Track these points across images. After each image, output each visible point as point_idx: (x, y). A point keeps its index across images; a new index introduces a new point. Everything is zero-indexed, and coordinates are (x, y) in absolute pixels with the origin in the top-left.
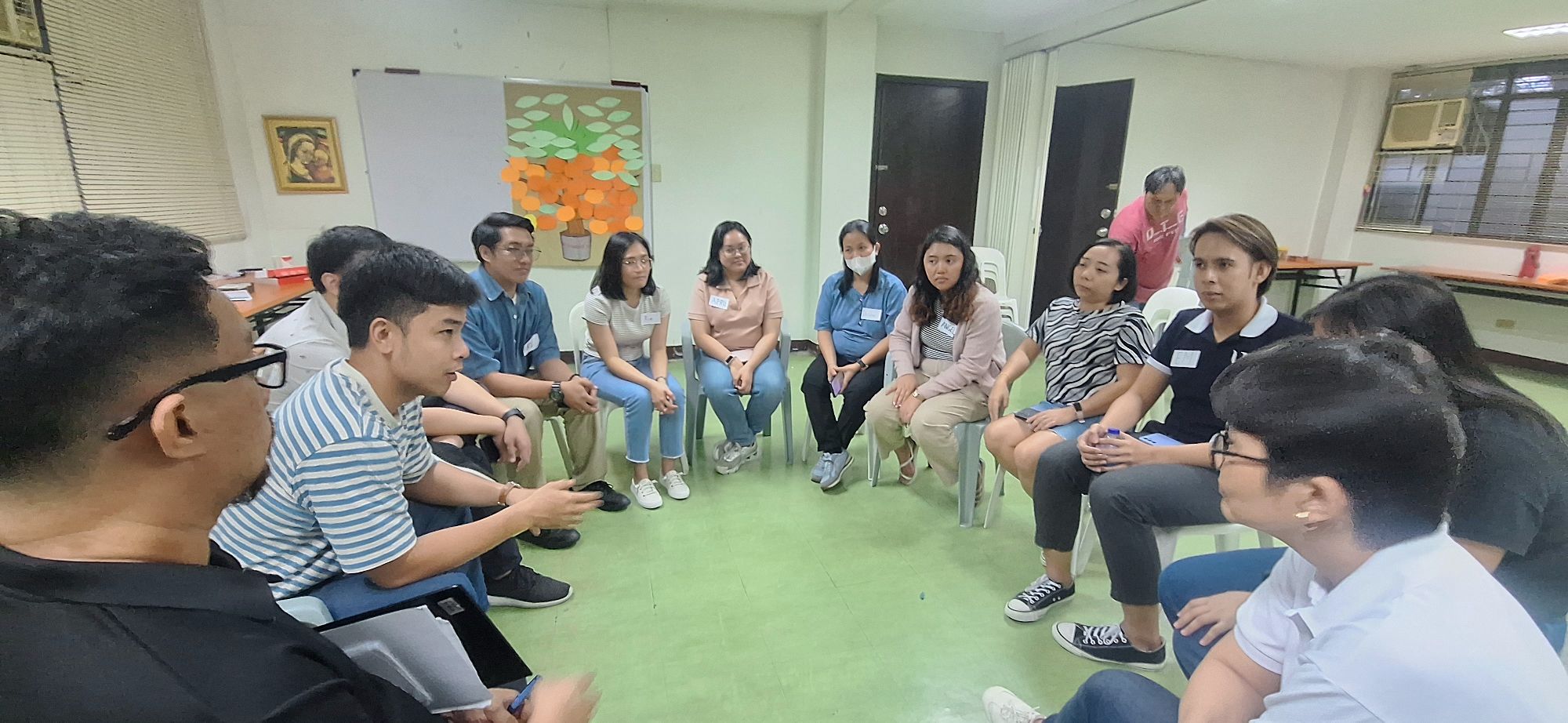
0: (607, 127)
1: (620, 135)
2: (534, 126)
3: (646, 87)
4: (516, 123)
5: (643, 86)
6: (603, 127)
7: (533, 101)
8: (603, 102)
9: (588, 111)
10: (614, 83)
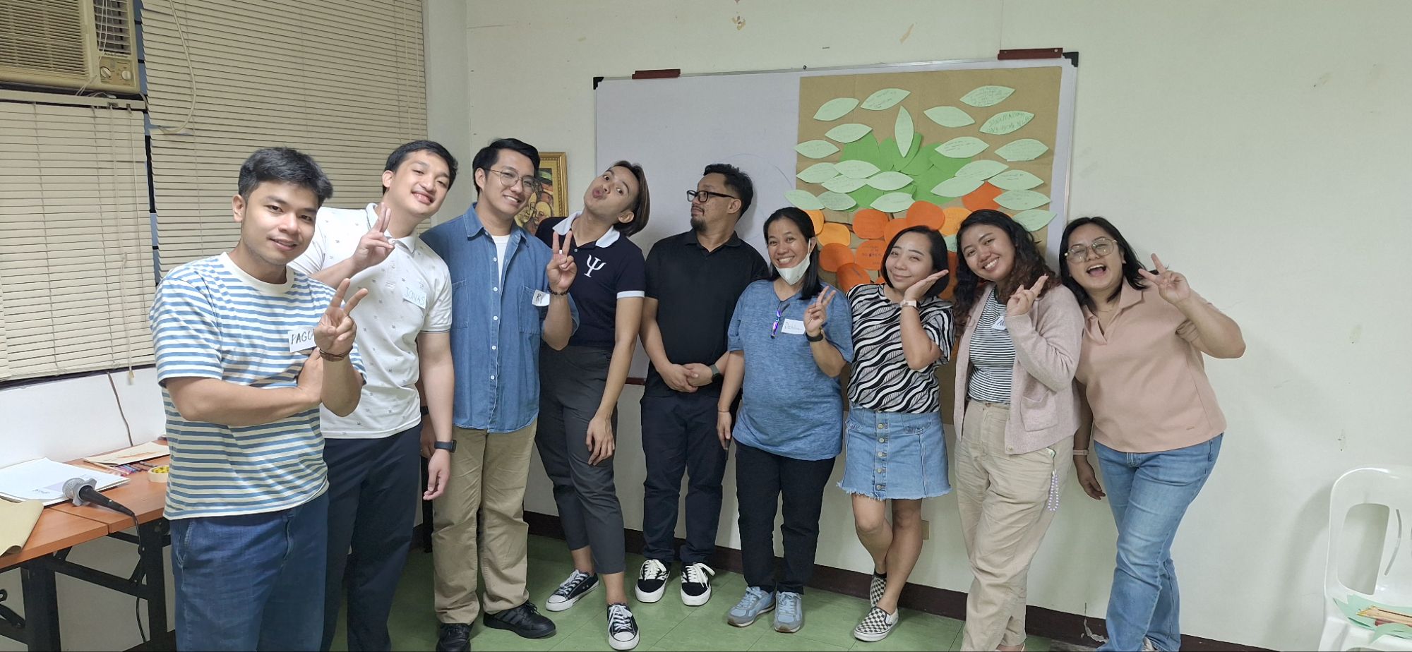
0: (979, 146)
1: (1003, 161)
2: (843, 153)
3: (1074, 57)
4: (815, 148)
5: (1067, 55)
6: (974, 145)
7: (847, 104)
8: (977, 97)
9: (943, 116)
10: (1004, 55)
